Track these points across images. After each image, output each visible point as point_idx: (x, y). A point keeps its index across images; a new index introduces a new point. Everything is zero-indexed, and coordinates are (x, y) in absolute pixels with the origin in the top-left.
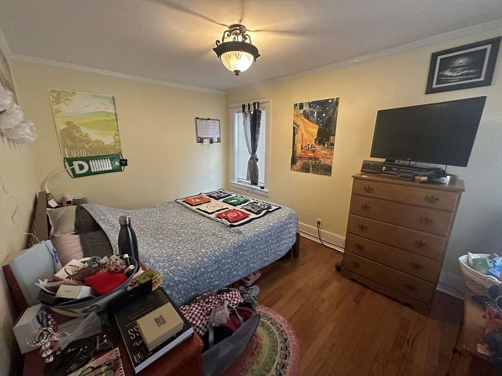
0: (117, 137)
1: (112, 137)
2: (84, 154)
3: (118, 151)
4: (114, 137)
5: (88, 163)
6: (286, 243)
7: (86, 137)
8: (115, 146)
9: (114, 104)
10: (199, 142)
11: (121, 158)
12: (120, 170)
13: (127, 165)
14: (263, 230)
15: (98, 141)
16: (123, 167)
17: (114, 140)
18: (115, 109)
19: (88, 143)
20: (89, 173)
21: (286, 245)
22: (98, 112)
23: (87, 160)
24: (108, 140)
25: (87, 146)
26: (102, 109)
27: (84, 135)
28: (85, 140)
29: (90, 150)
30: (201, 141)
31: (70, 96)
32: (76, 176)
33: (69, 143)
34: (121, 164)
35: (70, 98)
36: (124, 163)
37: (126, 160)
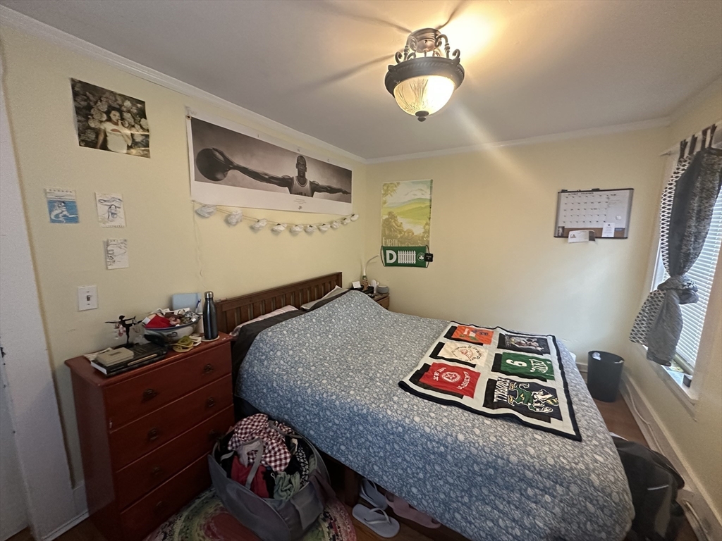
0: (427, 227)
1: (422, 227)
2: (396, 244)
3: (426, 243)
4: (424, 227)
5: (397, 254)
6: (495, 522)
7: (400, 226)
8: (423, 237)
9: (431, 187)
10: (558, 237)
11: (427, 252)
12: (424, 266)
13: (432, 261)
14: (427, 430)
15: (409, 231)
16: (427, 263)
17: (423, 230)
18: (431, 194)
19: (400, 233)
20: (396, 264)
21: (491, 524)
22: (415, 200)
23: (396, 250)
24: (418, 230)
25: (399, 236)
26: (419, 195)
27: (399, 224)
28: (398, 230)
29: (400, 240)
30: (563, 234)
31: (396, 186)
32: (387, 265)
33: (387, 232)
34: (426, 259)
35: (395, 188)
36: (429, 258)
37: (432, 255)
